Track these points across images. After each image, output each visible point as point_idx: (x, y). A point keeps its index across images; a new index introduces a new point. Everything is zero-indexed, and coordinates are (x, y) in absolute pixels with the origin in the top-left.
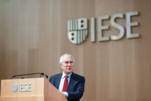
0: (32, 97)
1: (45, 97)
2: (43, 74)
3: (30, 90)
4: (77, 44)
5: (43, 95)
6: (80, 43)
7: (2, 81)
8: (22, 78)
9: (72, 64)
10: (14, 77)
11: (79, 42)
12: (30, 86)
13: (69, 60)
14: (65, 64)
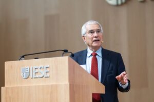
0: (52, 85)
1: (70, 85)
2: (66, 51)
3: (48, 75)
4: (117, 5)
5: (67, 82)
6: (122, 4)
7: (6, 63)
8: (35, 58)
9: (101, 34)
10: (23, 57)
11: (120, 3)
12: (48, 70)
13: (95, 28)
14: (90, 35)
